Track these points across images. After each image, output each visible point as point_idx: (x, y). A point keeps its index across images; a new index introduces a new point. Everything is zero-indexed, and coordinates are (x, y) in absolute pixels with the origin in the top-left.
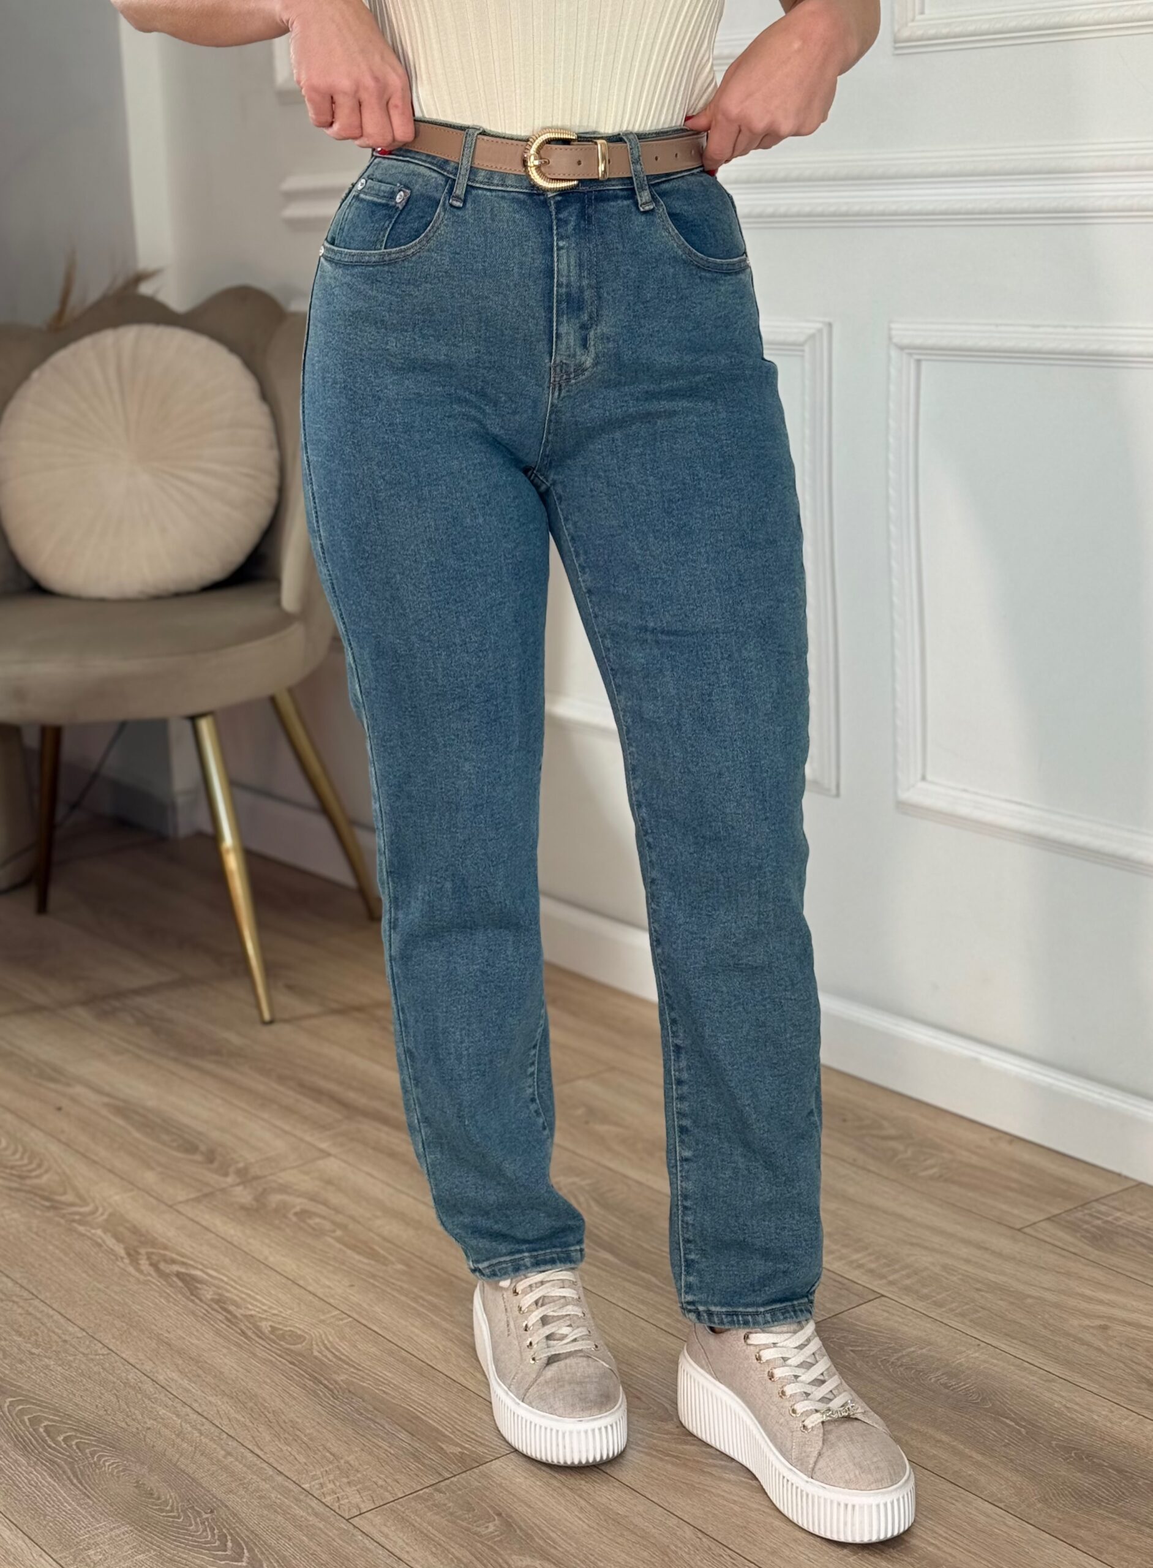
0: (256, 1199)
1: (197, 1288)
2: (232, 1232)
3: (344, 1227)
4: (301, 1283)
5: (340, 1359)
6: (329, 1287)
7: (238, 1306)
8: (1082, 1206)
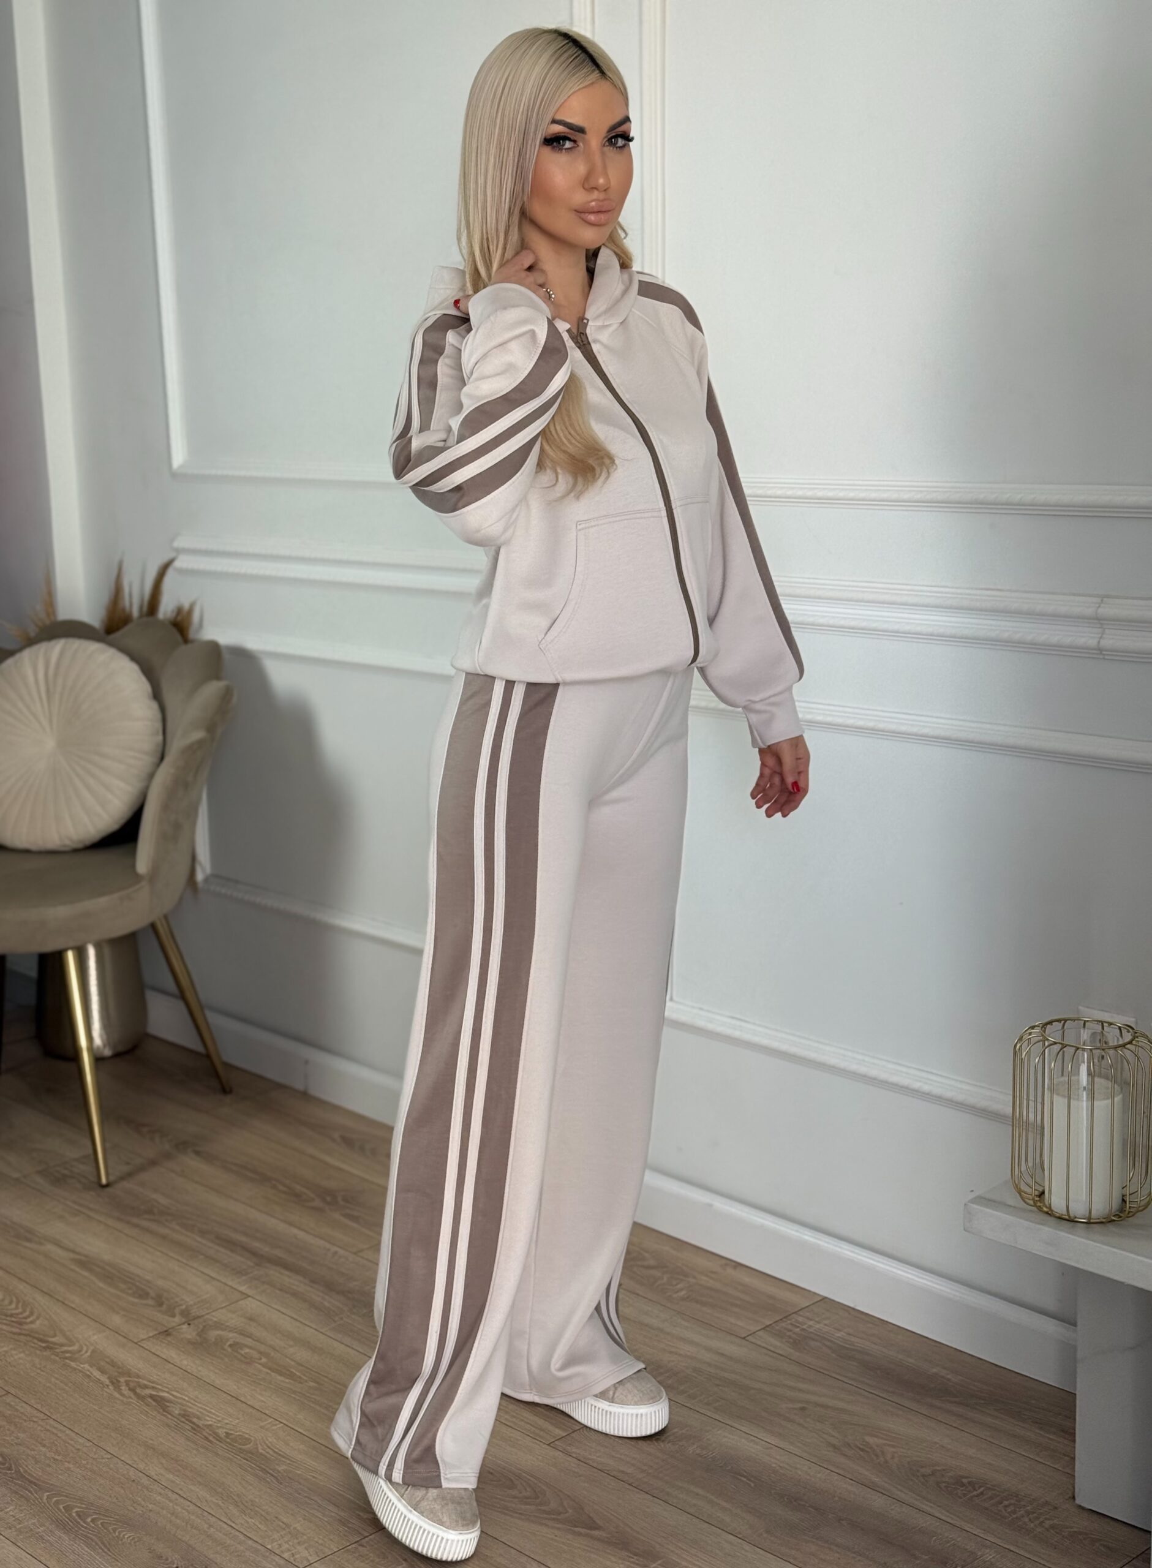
0: (199, 1335)
1: (165, 1405)
2: (185, 1362)
3: (267, 1355)
4: (242, 1399)
5: (280, 1455)
6: (263, 1401)
7: (198, 1418)
8: (785, 1318)
